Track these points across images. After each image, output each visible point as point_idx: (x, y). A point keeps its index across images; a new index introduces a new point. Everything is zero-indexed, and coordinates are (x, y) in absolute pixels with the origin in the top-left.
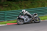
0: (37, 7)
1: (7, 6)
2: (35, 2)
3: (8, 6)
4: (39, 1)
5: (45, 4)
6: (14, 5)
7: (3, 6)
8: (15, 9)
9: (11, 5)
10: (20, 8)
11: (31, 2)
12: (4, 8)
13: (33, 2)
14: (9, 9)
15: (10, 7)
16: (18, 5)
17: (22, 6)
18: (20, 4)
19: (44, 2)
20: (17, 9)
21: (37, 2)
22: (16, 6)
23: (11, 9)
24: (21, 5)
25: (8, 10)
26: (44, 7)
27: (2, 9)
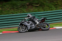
1: (38, 5)
3: (40, 5)
6: (48, 4)
7: (33, 6)
8: (49, 9)
9: (44, 4)
10: (55, 8)
12: (34, 8)
14: (41, 9)
15: (42, 7)
16: (53, 4)
17: (58, 5)
18: (55, 3)
20: (52, 10)
22: (50, 5)
23: (43, 9)
24: (56, 5)
25: (39, 11)
27: (31, 10)
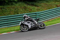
0: (9, 14)
2: (6, 8)
4: (11, 7)
5: (19, 10)
11: (1, 9)
13: (4, 8)
19: (17, 8)
21: (9, 7)
26: (18, 14)
